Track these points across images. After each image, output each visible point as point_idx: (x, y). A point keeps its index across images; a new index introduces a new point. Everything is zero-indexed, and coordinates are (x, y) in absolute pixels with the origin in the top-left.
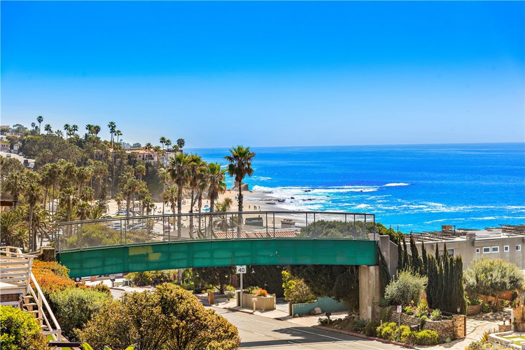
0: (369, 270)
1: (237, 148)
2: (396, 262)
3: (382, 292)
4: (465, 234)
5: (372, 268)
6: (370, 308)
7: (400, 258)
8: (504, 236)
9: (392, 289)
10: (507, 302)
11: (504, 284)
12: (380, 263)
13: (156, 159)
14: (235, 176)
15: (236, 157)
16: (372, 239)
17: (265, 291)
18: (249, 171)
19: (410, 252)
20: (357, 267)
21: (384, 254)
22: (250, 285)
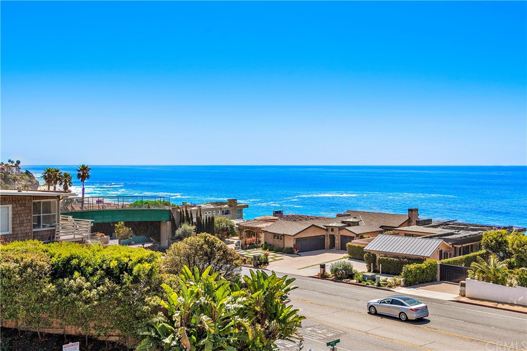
0: (167, 223)
1: (81, 165)
2: (179, 220)
3: (173, 233)
4: (196, 206)
5: (168, 222)
6: (167, 241)
7: (181, 217)
8: (212, 207)
9: (179, 232)
10: (226, 236)
11: (227, 228)
12: (172, 220)
13: (6, 170)
14: (81, 179)
15: (81, 169)
16: (168, 209)
17: (104, 234)
18: (88, 177)
19: (185, 215)
20: (159, 222)
21: (174, 215)
22: (94, 232)
